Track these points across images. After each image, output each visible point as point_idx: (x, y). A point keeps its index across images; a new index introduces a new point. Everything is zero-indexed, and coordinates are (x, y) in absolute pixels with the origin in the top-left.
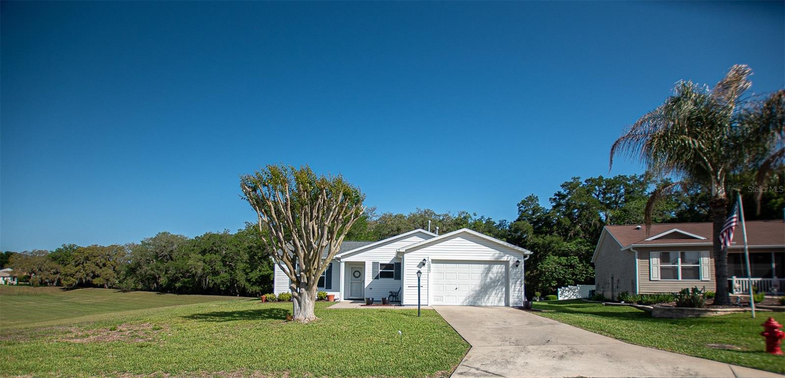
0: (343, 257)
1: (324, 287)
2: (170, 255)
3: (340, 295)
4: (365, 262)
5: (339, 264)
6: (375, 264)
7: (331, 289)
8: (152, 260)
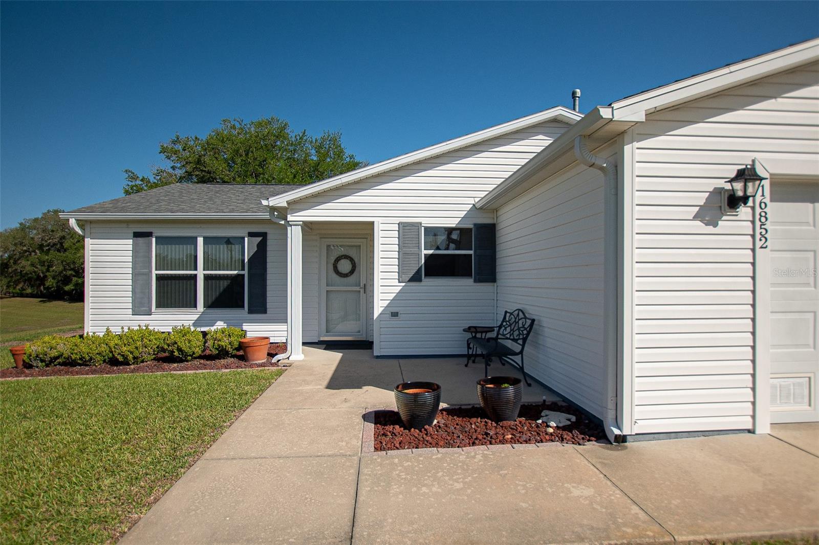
0: (296, 205)
1: (242, 306)
2: (61, 244)
3: (290, 332)
4: (373, 223)
5: (283, 231)
6: (407, 230)
7: (265, 312)
8: (34, 251)
